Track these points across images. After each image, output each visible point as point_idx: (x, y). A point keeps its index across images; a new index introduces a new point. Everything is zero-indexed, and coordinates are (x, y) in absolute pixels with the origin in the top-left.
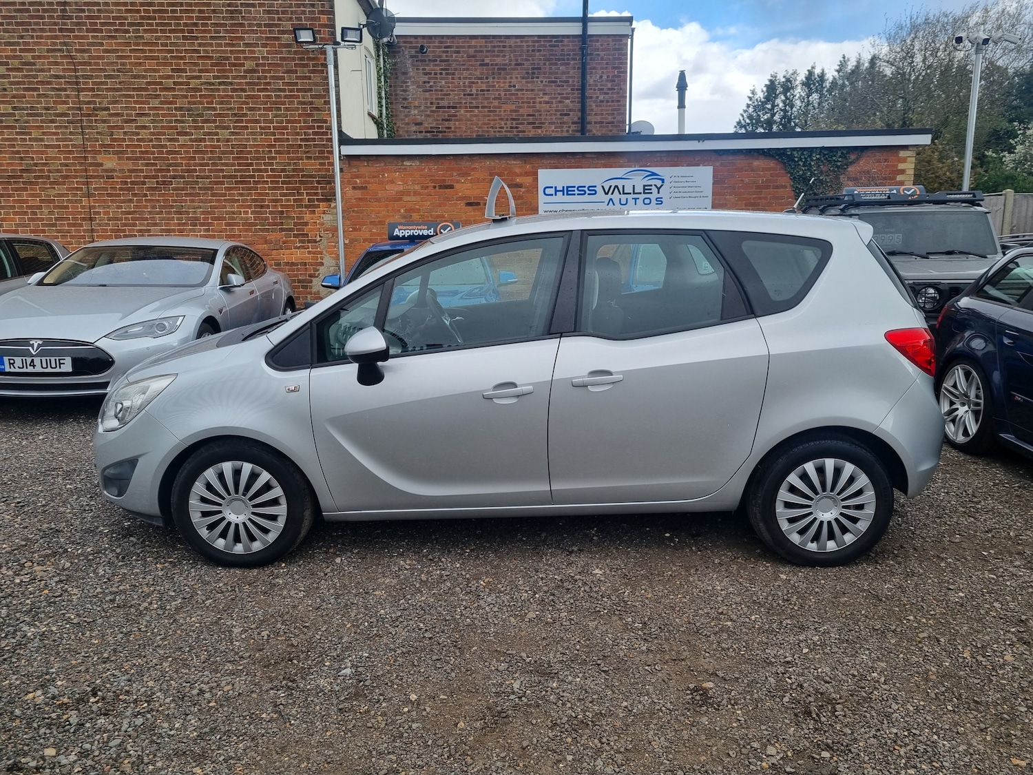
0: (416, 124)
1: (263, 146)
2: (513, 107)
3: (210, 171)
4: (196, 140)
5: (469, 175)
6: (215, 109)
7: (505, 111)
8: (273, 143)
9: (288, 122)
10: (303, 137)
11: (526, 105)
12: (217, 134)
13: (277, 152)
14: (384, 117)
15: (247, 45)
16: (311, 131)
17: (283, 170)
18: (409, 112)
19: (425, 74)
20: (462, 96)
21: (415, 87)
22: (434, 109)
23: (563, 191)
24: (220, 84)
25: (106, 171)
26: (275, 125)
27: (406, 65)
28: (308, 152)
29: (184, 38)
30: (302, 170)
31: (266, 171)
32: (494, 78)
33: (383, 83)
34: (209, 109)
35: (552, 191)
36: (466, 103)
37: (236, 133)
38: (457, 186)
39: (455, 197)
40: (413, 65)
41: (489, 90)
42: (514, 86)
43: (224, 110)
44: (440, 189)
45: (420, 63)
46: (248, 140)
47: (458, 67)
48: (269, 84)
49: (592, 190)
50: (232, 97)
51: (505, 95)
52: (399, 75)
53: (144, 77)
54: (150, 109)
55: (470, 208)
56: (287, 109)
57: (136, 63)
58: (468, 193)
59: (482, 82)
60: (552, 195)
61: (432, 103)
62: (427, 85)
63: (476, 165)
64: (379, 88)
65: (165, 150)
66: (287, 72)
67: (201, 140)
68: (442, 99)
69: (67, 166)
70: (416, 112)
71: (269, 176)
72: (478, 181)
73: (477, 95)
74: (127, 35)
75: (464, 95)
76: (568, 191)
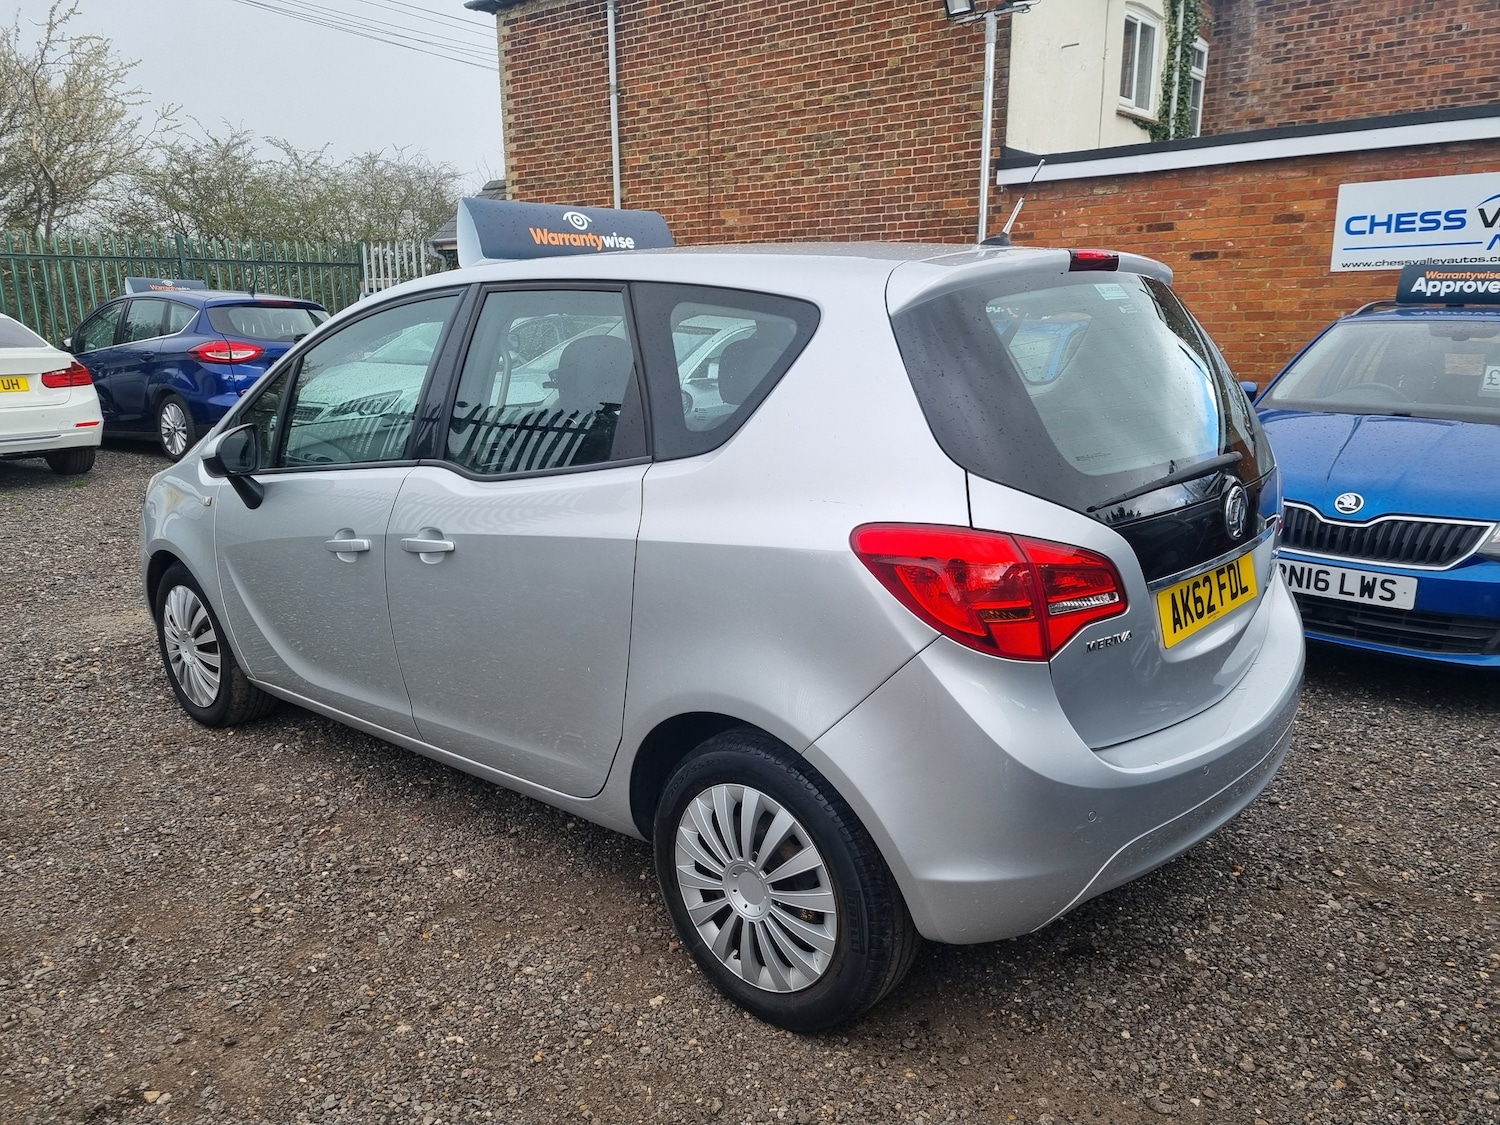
0: (1253, 121)
1: (897, 181)
2: (1452, 68)
3: (835, 222)
4: (822, 180)
5: (1203, 203)
6: (846, 133)
7: (1431, 78)
8: (912, 176)
9: (935, 141)
10: (952, 162)
11: (1479, 61)
12: (845, 169)
13: (916, 189)
14: (1172, 116)
15: (893, 33)
16: (963, 151)
17: (921, 216)
18: (1242, 102)
19: (1280, 31)
20: (1346, 61)
21: (1258, 56)
22: (1289, 90)
23: (1388, 224)
24: (856, 96)
25: (728, 229)
26: (917, 147)
27: (1247, 22)
28: (956, 185)
29: (822, 37)
30: (945, 214)
31: (899, 217)
32: (1416, 18)
33: (1178, 59)
34: (840, 134)
35: (1365, 225)
36: (1352, 72)
37: (868, 165)
38: (1179, 225)
39: (1173, 245)
40: (1261, 19)
41: (1401, 43)
42: (1459, 27)
43: (857, 134)
44: (1148, 231)
45: (1273, 14)
46: (881, 174)
47: (1345, 8)
48: (914, 87)
49: (1456, 218)
50: (867, 113)
51: (1437, 46)
52: (1234, 39)
53: (774, 100)
54: (778, 142)
55: (1199, 263)
56: (935, 123)
57: (768, 82)
58: (1197, 236)
59: (1390, 30)
60: (1363, 232)
61: (1286, 82)
62: (1283, 50)
63: (1218, 185)
64: (1171, 67)
65: (788, 197)
66: (941, 64)
67: (829, 179)
68: (1308, 71)
69: (692, 226)
70: (1255, 100)
71: (902, 226)
72: (1219, 213)
73: (1377, 54)
74: (762, 45)
75: (1351, 58)
76: (1399, 223)
